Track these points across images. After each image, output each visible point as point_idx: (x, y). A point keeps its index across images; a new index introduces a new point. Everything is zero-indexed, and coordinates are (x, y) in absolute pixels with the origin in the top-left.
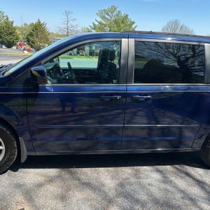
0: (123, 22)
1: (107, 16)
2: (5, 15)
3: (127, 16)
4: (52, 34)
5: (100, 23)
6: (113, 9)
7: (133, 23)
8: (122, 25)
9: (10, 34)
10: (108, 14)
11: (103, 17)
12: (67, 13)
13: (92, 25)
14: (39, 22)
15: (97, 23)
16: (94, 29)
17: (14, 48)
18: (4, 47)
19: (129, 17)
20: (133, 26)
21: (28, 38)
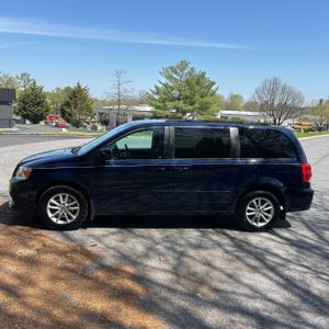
0: (198, 83)
1: (175, 76)
2: (31, 78)
3: (203, 74)
4: (97, 100)
5: (166, 85)
6: (184, 65)
7: (213, 83)
8: (197, 88)
9: (38, 104)
10: (176, 73)
11: (170, 78)
12: (118, 74)
13: (154, 89)
14: (79, 86)
15: (160, 86)
16: (157, 93)
17: (42, 123)
18: (28, 122)
19: (206, 76)
20: (213, 88)
21: (62, 110)
